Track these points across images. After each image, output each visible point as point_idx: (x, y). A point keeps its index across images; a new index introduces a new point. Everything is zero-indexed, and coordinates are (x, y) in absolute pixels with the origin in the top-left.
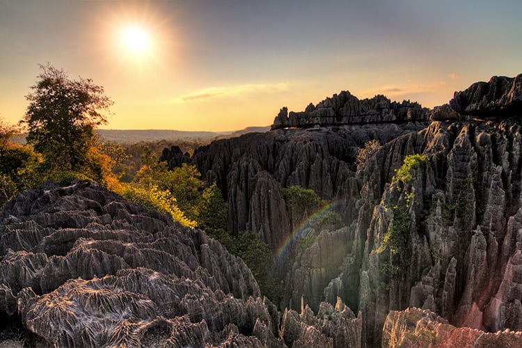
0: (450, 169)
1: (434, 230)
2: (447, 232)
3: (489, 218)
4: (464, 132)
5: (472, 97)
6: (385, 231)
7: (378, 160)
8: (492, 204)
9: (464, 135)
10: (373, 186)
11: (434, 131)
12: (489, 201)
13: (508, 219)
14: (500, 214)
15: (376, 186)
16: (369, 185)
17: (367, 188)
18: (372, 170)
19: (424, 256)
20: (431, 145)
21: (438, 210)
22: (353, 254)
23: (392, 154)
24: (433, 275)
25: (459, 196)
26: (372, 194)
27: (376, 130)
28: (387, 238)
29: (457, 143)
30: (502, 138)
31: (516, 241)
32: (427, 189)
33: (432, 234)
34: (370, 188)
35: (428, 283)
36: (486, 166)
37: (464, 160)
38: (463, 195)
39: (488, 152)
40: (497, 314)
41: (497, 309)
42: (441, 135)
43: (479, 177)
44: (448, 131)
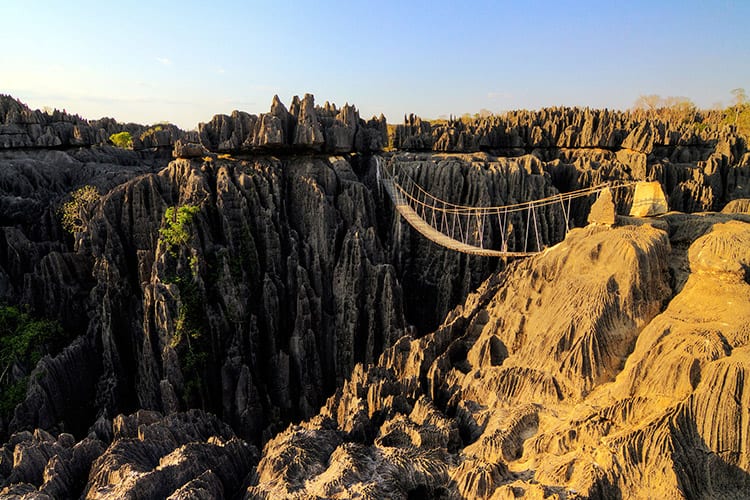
0: (225, 218)
1: (226, 292)
2: (238, 290)
3: (271, 264)
4: (223, 173)
5: (219, 132)
6: (173, 315)
7: (107, 217)
8: (271, 248)
9: (224, 178)
10: (114, 259)
11: (183, 173)
12: (268, 246)
13: (286, 260)
14: (279, 256)
15: (118, 258)
16: (108, 259)
17: (105, 263)
18: (103, 234)
19: (222, 326)
20: (188, 191)
21: (226, 268)
22: (110, 372)
23: (131, 207)
24: (237, 342)
25: (240, 247)
26: (116, 271)
27: (33, 164)
28: (179, 323)
29: (220, 187)
30: (262, 180)
31: (296, 277)
32: (207, 247)
33: (226, 298)
34: (110, 263)
35: (234, 354)
36: (256, 211)
37: (233, 207)
38: (244, 246)
39: (255, 196)
40: (297, 350)
41: (296, 345)
42: (198, 178)
43: (253, 223)
44: (203, 172)
